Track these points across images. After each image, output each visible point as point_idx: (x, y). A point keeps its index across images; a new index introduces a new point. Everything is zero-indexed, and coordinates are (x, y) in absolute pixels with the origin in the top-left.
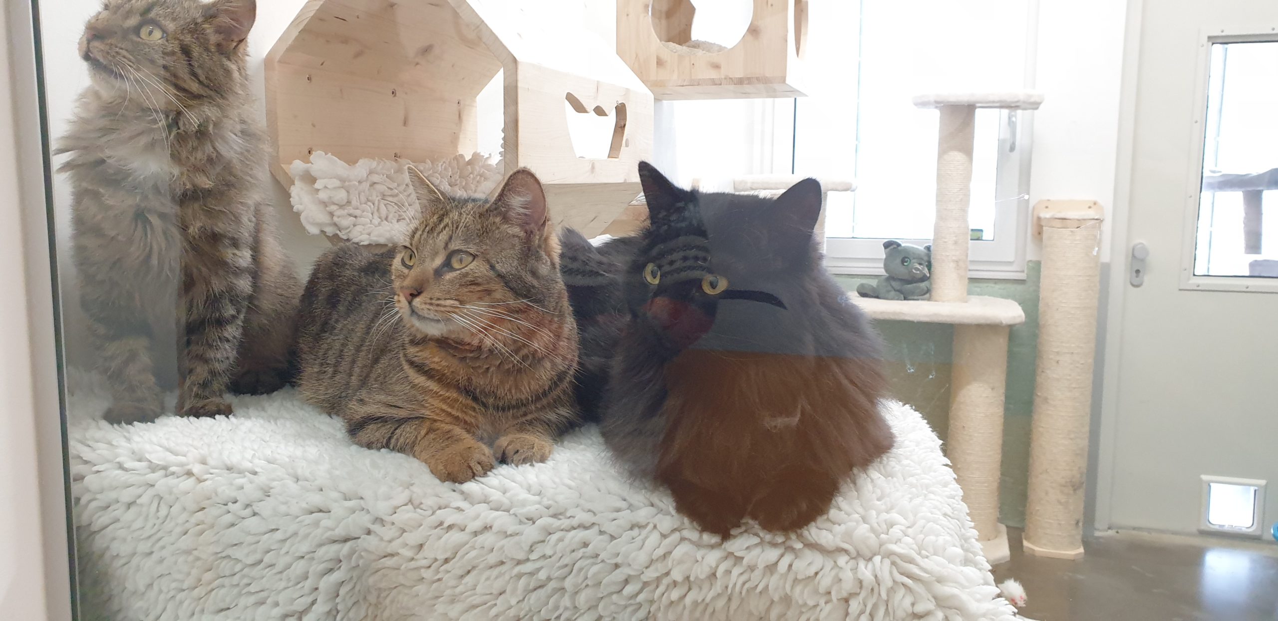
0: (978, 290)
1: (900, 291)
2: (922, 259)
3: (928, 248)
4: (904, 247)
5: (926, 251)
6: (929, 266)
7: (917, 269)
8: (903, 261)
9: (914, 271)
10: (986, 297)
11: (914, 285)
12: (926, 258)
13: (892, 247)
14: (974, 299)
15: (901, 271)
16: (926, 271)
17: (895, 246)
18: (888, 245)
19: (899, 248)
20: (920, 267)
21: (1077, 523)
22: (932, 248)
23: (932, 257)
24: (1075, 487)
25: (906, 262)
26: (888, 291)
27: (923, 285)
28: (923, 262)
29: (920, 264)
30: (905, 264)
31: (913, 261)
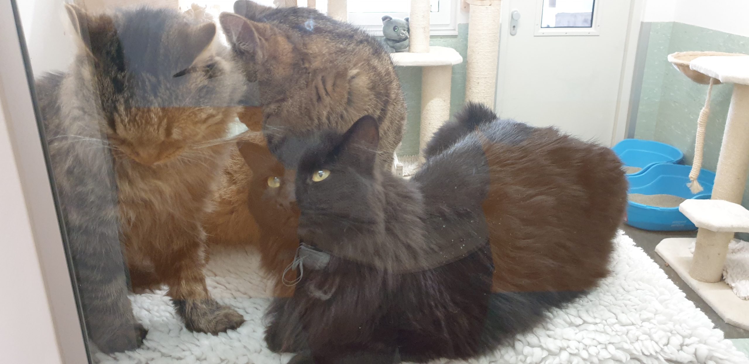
0: (434, 42)
1: (393, 47)
2: (405, 27)
3: (407, 20)
4: (394, 19)
5: (406, 22)
6: (409, 31)
10: (439, 47)
11: (401, 43)
13: (387, 20)
14: (434, 48)
15: (393, 34)
16: (407, 34)
17: (389, 19)
18: (384, 19)
19: (391, 20)
22: (409, 19)
23: (410, 26)
25: (396, 29)
27: (406, 43)
28: (405, 29)
30: (396, 30)
31: (401, 28)
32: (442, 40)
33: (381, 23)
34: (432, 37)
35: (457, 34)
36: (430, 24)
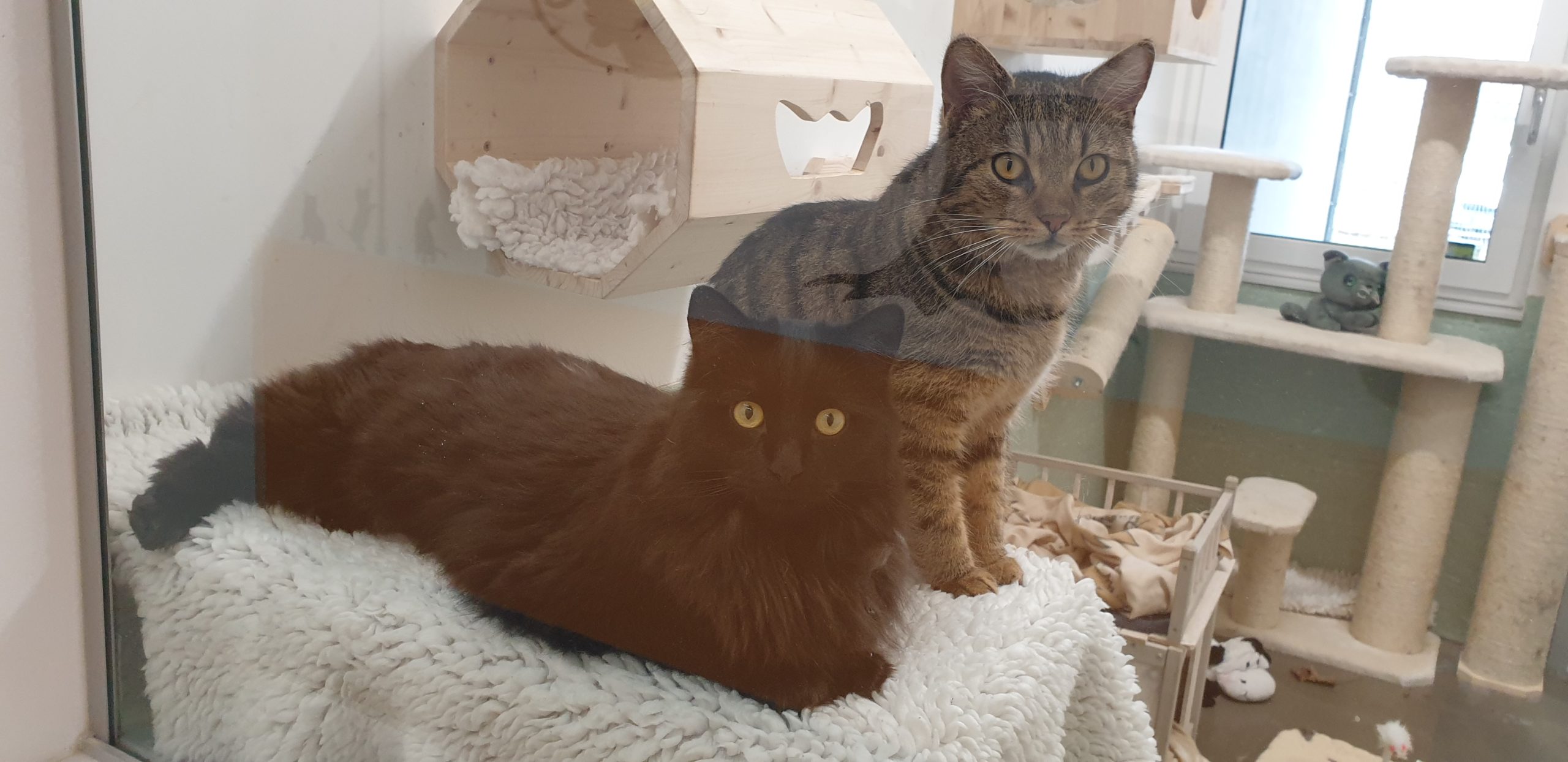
0: (1449, 327)
1: (1337, 319)
2: (1372, 280)
3: (1385, 266)
4: (1352, 261)
5: (1381, 270)
6: (1382, 290)
7: (1363, 293)
8: (1347, 279)
9: (1359, 295)
10: (1460, 338)
11: (1358, 312)
12: (1378, 279)
13: (1334, 260)
14: (1439, 340)
15: (1341, 292)
16: (1376, 297)
17: (1340, 259)
18: (1330, 256)
19: (1345, 262)
20: (1367, 291)
21: (1539, 653)
22: (1389, 267)
23: (1388, 278)
24: (1543, 607)
25: (1350, 281)
26: (1321, 317)
27: (1368, 315)
28: (1372, 284)
29: (1369, 287)
30: (1349, 284)
31: (1360, 281)
32: (1478, 326)
33: (1321, 264)
34: (1440, 313)
35: (1520, 319)
36: (1441, 282)
